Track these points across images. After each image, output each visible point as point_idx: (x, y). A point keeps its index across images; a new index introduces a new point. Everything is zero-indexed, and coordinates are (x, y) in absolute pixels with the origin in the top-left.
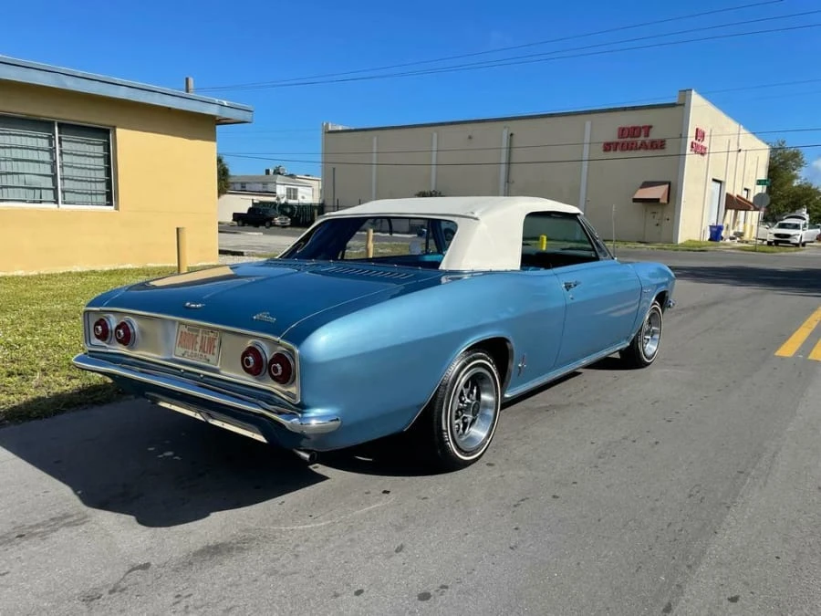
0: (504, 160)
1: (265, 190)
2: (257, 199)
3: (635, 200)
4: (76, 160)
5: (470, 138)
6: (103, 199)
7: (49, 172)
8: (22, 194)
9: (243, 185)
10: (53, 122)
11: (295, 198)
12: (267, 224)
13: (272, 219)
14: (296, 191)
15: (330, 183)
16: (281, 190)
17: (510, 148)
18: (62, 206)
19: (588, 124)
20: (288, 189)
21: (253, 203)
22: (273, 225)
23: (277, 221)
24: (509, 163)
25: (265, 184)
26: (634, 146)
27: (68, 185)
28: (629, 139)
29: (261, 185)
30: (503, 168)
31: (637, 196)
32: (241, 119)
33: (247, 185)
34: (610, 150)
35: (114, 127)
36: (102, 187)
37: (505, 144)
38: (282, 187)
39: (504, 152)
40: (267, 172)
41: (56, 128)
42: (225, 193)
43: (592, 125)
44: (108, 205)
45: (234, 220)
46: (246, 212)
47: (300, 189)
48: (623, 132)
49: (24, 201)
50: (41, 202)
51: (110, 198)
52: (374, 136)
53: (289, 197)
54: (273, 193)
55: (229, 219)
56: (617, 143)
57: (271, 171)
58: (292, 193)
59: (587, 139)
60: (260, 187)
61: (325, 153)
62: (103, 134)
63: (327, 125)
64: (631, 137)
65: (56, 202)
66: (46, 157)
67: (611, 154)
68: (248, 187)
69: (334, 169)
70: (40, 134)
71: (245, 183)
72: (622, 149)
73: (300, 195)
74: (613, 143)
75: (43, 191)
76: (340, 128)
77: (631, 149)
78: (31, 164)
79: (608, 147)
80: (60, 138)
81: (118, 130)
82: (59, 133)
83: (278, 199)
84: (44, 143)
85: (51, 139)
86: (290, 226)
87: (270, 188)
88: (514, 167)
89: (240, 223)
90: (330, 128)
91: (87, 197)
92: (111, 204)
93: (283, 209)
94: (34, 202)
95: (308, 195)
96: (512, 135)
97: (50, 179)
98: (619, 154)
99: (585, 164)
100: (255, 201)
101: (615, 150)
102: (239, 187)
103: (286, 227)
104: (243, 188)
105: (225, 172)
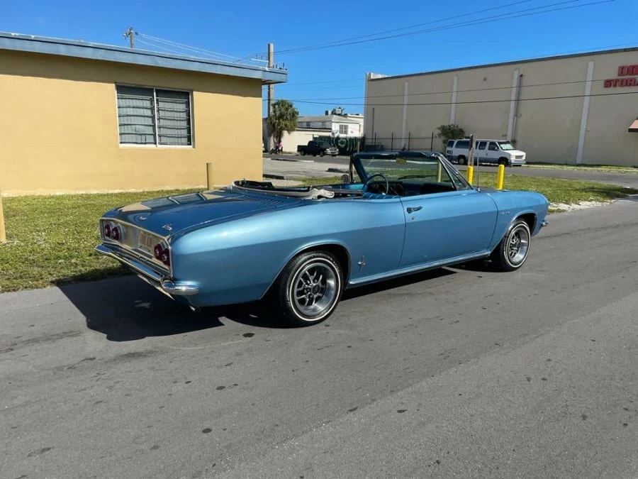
0: (513, 97)
1: (323, 127)
2: (317, 134)
3: (631, 130)
4: (168, 114)
5: (485, 79)
6: (185, 140)
7: (151, 123)
8: (133, 138)
9: (308, 123)
10: (153, 89)
11: (346, 133)
12: (321, 154)
13: (325, 149)
14: (346, 127)
15: (371, 120)
16: (335, 127)
17: (520, 87)
18: (159, 146)
19: (591, 65)
20: (340, 126)
21: (314, 138)
22: (325, 154)
23: (329, 151)
24: (518, 100)
25: (324, 122)
26: (632, 83)
27: (164, 131)
28: (628, 77)
29: (321, 124)
30: (513, 104)
31: (631, 127)
32: (278, 80)
33: (311, 124)
34: (610, 86)
35: (192, 91)
36: (185, 132)
37: (515, 83)
38: (337, 124)
39: (514, 90)
40: (327, 113)
41: (155, 93)
42: (294, 130)
43: (595, 64)
44: (188, 144)
45: (298, 151)
46: (306, 144)
47: (350, 125)
48: (622, 70)
49: (136, 143)
50: (145, 143)
51: (190, 140)
52: (406, 82)
53: (341, 132)
54: (329, 129)
55: (295, 150)
56: (616, 81)
57: (330, 112)
58: (344, 129)
59: (590, 78)
60: (319, 125)
61: (367, 97)
62: (185, 95)
63: (370, 74)
64: (630, 75)
65: (155, 143)
66: (148, 113)
67: (611, 90)
68: (312, 125)
69: (374, 109)
70: (144, 97)
71: (310, 122)
72: (622, 85)
73: (349, 130)
74: (612, 80)
75: (147, 136)
76: (380, 76)
77: (630, 85)
78: (139, 118)
79: (608, 83)
80: (157, 100)
81: (194, 93)
82: (157, 96)
83: (333, 134)
84: (147, 104)
85: (152, 101)
86: (338, 155)
87: (327, 125)
88: (523, 103)
89: (303, 153)
90: (372, 78)
91: (175, 139)
92: (190, 144)
93: (334, 141)
94: (142, 143)
95: (355, 130)
96: (521, 76)
97: (151, 128)
98: (619, 89)
99: (587, 99)
100: (315, 136)
101: (615, 86)
102: (305, 125)
103: (335, 155)
104: (308, 127)
105: (294, 114)
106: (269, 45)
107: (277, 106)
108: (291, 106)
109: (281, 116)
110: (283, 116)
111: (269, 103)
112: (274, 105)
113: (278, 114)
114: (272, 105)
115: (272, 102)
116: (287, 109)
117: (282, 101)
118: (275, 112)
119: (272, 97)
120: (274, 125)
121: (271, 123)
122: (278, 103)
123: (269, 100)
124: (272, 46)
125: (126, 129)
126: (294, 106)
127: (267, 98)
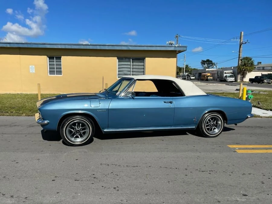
9: (263, 68)
10: (131, 58)
12: (261, 82)
13: (263, 80)
22: (263, 83)
23: (265, 81)
27: (134, 73)
29: (270, 68)
42: (252, 71)
45: (249, 81)
46: (254, 78)
66: (128, 66)
68: (265, 69)
71: (264, 67)
75: (128, 75)
81: (146, 58)
82: (132, 60)
84: (128, 63)
85: (130, 62)
89: (252, 82)
100: (262, 74)
102: (262, 68)
103: (270, 83)
104: (263, 69)
105: (252, 64)
106: (241, 33)
107: (243, 60)
108: (251, 59)
109: (245, 65)
110: (246, 64)
111: (239, 59)
112: (241, 60)
113: (243, 63)
114: (240, 60)
115: (240, 59)
116: (248, 61)
117: (246, 57)
118: (242, 63)
119: (240, 56)
120: (240, 69)
121: (239, 68)
122: (244, 59)
123: (239, 57)
124: (243, 33)
125: (121, 73)
126: (252, 60)
127: (238, 57)
